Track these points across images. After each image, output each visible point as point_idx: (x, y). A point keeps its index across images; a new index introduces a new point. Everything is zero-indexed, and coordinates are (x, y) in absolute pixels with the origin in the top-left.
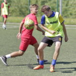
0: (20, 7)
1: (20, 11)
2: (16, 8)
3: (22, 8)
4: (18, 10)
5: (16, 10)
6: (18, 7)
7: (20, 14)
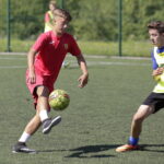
0: (99, 20)
1: (100, 28)
2: (91, 21)
3: (104, 21)
4: (95, 27)
5: (91, 25)
6: (95, 20)
7: (100, 35)
